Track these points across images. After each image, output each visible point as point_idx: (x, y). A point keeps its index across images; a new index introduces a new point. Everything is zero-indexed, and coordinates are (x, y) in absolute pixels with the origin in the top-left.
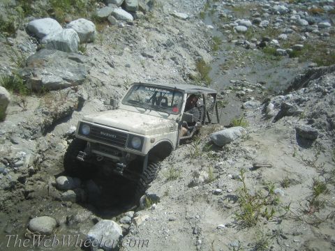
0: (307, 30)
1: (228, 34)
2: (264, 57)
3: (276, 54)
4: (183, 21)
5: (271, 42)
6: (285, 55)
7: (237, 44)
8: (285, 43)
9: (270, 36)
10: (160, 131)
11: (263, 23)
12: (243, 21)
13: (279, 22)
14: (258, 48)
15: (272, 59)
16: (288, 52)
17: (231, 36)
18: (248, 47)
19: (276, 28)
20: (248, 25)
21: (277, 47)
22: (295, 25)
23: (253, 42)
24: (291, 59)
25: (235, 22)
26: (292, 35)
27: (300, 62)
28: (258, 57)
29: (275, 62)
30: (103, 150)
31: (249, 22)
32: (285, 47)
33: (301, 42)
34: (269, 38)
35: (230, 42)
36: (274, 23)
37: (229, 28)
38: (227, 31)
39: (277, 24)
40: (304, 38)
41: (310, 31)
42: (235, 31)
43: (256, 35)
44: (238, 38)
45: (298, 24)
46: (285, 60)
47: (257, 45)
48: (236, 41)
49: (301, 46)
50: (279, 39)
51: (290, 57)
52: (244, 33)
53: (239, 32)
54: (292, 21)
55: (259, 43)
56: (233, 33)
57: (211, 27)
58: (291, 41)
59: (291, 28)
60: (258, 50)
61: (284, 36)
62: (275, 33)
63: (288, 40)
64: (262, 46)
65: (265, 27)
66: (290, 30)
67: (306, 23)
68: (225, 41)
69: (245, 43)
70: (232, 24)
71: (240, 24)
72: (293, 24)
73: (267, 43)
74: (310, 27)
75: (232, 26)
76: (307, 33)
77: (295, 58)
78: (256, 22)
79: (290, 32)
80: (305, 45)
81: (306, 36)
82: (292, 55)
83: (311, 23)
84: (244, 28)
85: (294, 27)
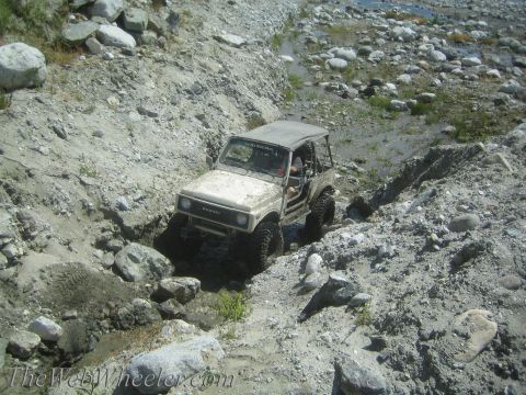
0: (444, 70)
1: (315, 71)
2: (370, 114)
3: (390, 108)
4: (233, 50)
5: (385, 88)
6: (405, 110)
7: (328, 89)
8: (407, 89)
9: (384, 77)
10: (265, 204)
11: (375, 54)
12: (341, 51)
13: (400, 53)
14: (362, 97)
15: (382, 117)
16: (410, 105)
17: (319, 75)
18: (345, 95)
19: (395, 63)
20: (350, 57)
21: (393, 95)
22: (426, 59)
23: (355, 86)
24: (414, 118)
25: (329, 52)
26: (418, 76)
27: (428, 123)
28: (361, 112)
29: (386, 122)
30: (205, 225)
31: (351, 53)
32: (406, 96)
33: (433, 89)
34: (381, 80)
35: (317, 84)
36: (392, 55)
37: (318, 62)
38: (315, 67)
39: (397, 57)
40: (438, 82)
41: (448, 71)
42: (327, 67)
43: (360, 74)
44: (332, 78)
45: (430, 58)
46: (404, 119)
47: (360, 92)
48: (327, 83)
49: (433, 95)
50: (398, 83)
51: (413, 114)
52: (341, 70)
53: (333, 68)
54: (420, 53)
55: (363, 88)
56: (323, 71)
57: (290, 59)
58: (417, 87)
59: (418, 65)
60: (361, 100)
61: (406, 78)
62: (391, 72)
63: (413, 84)
64: (369, 93)
65: (377, 62)
66: (417, 68)
67: (442, 57)
68: (309, 83)
69: (341, 88)
70: (323, 55)
71: (337, 56)
72: (422, 58)
73: (376, 88)
74: (448, 65)
75: (324, 59)
76: (443, 74)
77: (422, 117)
78: (363, 53)
79: (416, 72)
80: (438, 94)
81: (441, 79)
82: (416, 111)
83: (450, 58)
84: (343, 63)
85: (423, 62)
